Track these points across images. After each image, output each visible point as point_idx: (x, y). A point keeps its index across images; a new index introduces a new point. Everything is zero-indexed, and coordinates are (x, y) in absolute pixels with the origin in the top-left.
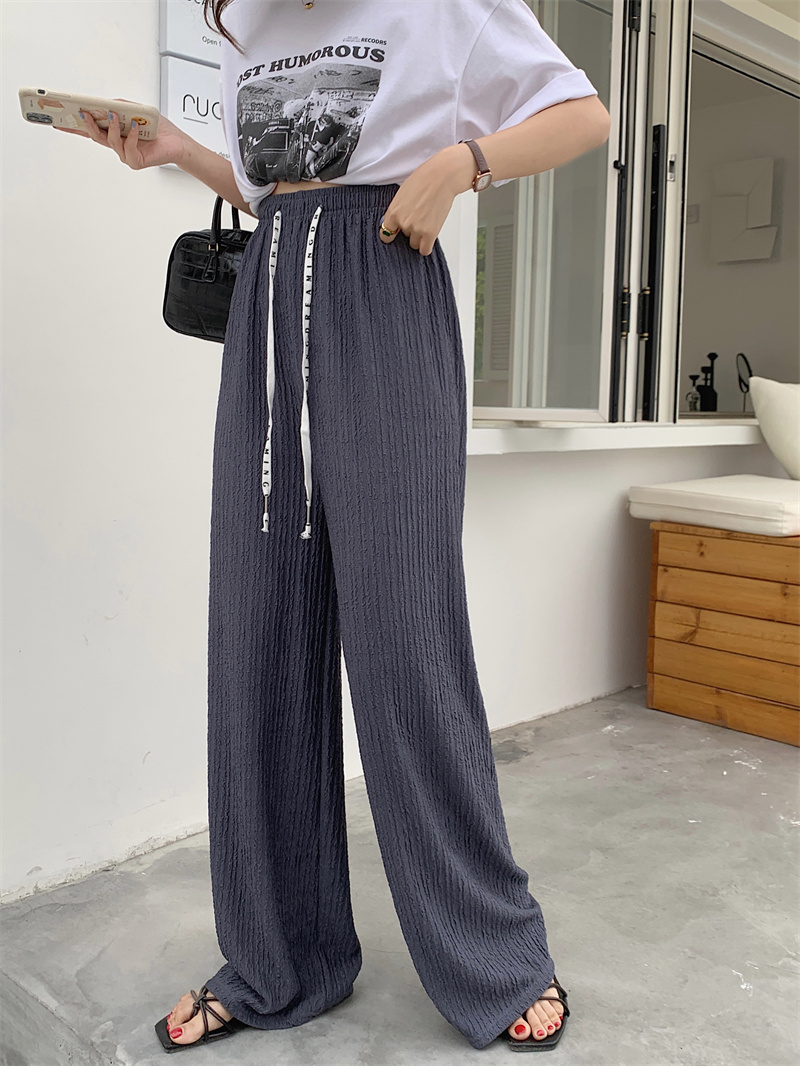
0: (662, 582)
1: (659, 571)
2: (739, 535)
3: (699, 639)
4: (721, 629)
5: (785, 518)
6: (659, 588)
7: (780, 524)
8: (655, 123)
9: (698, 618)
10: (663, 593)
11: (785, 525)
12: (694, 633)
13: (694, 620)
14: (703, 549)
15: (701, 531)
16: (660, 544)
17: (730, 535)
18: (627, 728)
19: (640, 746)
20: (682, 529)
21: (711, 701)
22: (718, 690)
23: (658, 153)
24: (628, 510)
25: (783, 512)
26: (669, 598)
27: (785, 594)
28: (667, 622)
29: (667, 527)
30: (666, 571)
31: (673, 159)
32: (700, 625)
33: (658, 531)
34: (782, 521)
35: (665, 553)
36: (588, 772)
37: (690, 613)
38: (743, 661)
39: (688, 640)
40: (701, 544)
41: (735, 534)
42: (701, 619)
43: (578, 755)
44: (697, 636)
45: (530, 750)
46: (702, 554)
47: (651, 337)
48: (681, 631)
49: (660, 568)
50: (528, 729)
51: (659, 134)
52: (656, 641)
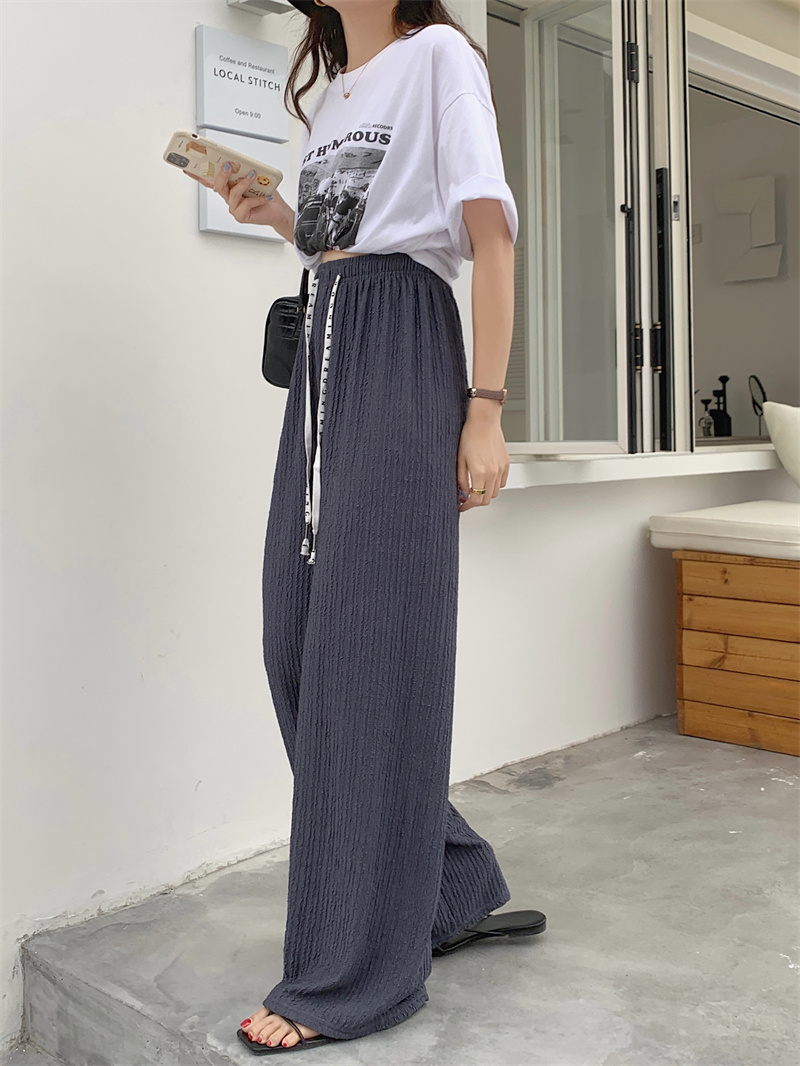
0: (688, 610)
1: (684, 602)
3: (728, 664)
4: (749, 654)
6: (685, 617)
8: (658, 166)
9: (726, 643)
10: (690, 622)
12: (723, 658)
13: (723, 646)
14: (727, 576)
15: (723, 558)
16: (684, 572)
17: (753, 561)
18: (659, 754)
19: (674, 769)
20: (705, 557)
21: (744, 724)
22: (751, 713)
23: (662, 195)
24: (649, 539)
26: (695, 626)
28: (694, 649)
29: (689, 555)
30: (691, 600)
31: (676, 200)
32: (730, 651)
33: (681, 560)
35: (691, 580)
37: (718, 640)
38: (772, 684)
39: (716, 666)
40: (725, 572)
41: (758, 560)
42: (730, 645)
43: (611, 779)
44: (726, 662)
45: (562, 776)
46: (726, 581)
47: (664, 369)
48: (710, 657)
49: (685, 597)
50: (558, 757)
51: (662, 177)
52: (685, 668)
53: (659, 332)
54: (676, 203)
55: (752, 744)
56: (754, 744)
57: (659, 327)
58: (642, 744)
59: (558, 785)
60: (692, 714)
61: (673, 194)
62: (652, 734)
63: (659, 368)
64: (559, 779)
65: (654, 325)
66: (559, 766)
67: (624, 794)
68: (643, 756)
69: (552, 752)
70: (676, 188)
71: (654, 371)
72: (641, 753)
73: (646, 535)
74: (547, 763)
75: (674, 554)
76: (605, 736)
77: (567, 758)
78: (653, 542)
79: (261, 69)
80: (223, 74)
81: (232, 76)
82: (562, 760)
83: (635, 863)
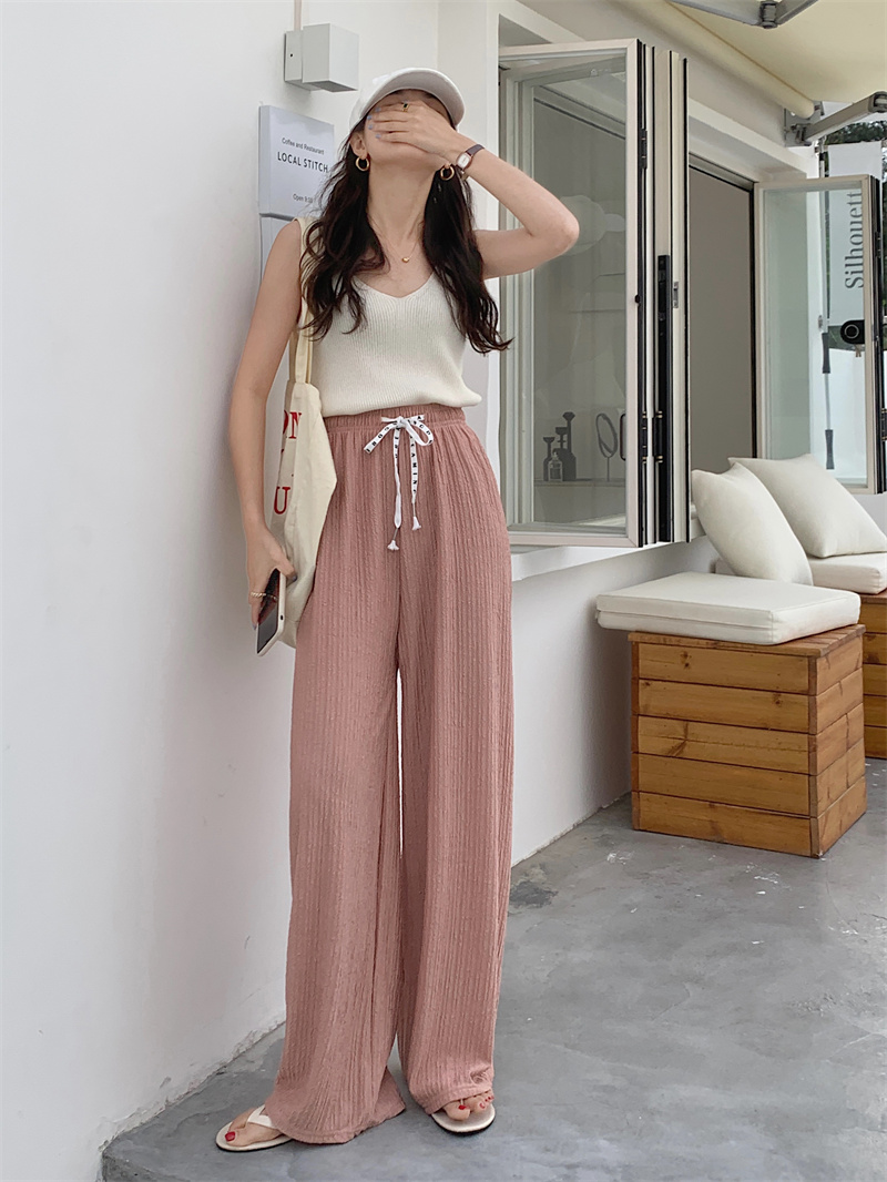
0: (644, 696)
1: (640, 687)
2: (726, 644)
3: (688, 751)
4: (710, 741)
5: (775, 626)
6: (642, 703)
7: (770, 633)
8: (660, 253)
9: (686, 730)
10: (646, 707)
11: (775, 633)
12: (683, 745)
13: (683, 733)
14: (688, 660)
15: (684, 642)
16: (640, 655)
17: (716, 644)
18: (629, 855)
19: (655, 872)
20: (665, 640)
21: (705, 815)
22: (712, 804)
23: (664, 281)
24: (597, 620)
25: (772, 620)
26: (652, 711)
27: (778, 703)
28: (651, 737)
29: (647, 638)
30: (648, 684)
31: (676, 287)
32: (689, 737)
33: (637, 643)
34: (772, 629)
35: (649, 663)
36: (626, 905)
37: (678, 727)
38: (737, 772)
39: (676, 754)
40: (686, 656)
41: (722, 644)
42: (690, 731)
43: (604, 889)
44: (686, 749)
45: (554, 890)
46: (687, 665)
47: (665, 459)
48: (668, 744)
49: (641, 681)
50: (533, 866)
51: (665, 263)
52: (640, 757)
53: (661, 422)
54: (676, 290)
55: (714, 837)
56: (716, 838)
57: (660, 416)
58: (606, 843)
59: (554, 900)
60: (648, 807)
61: (674, 280)
62: (606, 831)
63: (661, 457)
64: (554, 894)
65: (655, 414)
66: (540, 876)
67: (629, 907)
68: (617, 860)
69: (523, 861)
70: (677, 275)
71: (656, 460)
72: (611, 855)
73: (593, 614)
74: (527, 875)
75: (629, 636)
76: (562, 836)
77: (543, 867)
78: (600, 622)
79: (314, 150)
80: (284, 158)
81: (292, 159)
82: (537, 870)
83: (688, 986)
